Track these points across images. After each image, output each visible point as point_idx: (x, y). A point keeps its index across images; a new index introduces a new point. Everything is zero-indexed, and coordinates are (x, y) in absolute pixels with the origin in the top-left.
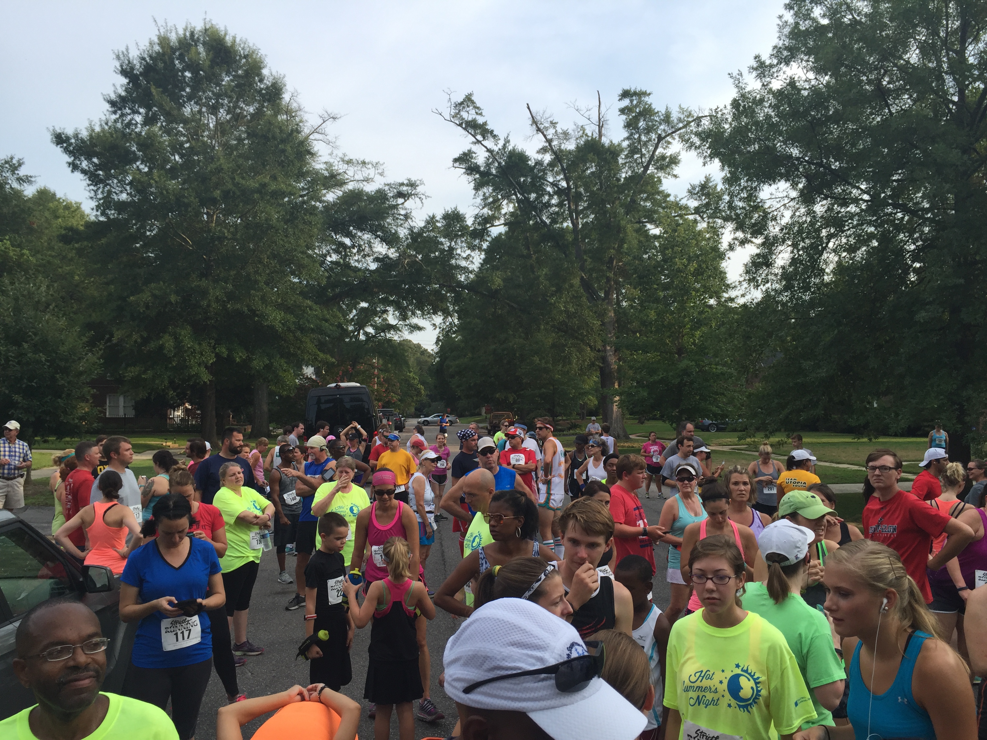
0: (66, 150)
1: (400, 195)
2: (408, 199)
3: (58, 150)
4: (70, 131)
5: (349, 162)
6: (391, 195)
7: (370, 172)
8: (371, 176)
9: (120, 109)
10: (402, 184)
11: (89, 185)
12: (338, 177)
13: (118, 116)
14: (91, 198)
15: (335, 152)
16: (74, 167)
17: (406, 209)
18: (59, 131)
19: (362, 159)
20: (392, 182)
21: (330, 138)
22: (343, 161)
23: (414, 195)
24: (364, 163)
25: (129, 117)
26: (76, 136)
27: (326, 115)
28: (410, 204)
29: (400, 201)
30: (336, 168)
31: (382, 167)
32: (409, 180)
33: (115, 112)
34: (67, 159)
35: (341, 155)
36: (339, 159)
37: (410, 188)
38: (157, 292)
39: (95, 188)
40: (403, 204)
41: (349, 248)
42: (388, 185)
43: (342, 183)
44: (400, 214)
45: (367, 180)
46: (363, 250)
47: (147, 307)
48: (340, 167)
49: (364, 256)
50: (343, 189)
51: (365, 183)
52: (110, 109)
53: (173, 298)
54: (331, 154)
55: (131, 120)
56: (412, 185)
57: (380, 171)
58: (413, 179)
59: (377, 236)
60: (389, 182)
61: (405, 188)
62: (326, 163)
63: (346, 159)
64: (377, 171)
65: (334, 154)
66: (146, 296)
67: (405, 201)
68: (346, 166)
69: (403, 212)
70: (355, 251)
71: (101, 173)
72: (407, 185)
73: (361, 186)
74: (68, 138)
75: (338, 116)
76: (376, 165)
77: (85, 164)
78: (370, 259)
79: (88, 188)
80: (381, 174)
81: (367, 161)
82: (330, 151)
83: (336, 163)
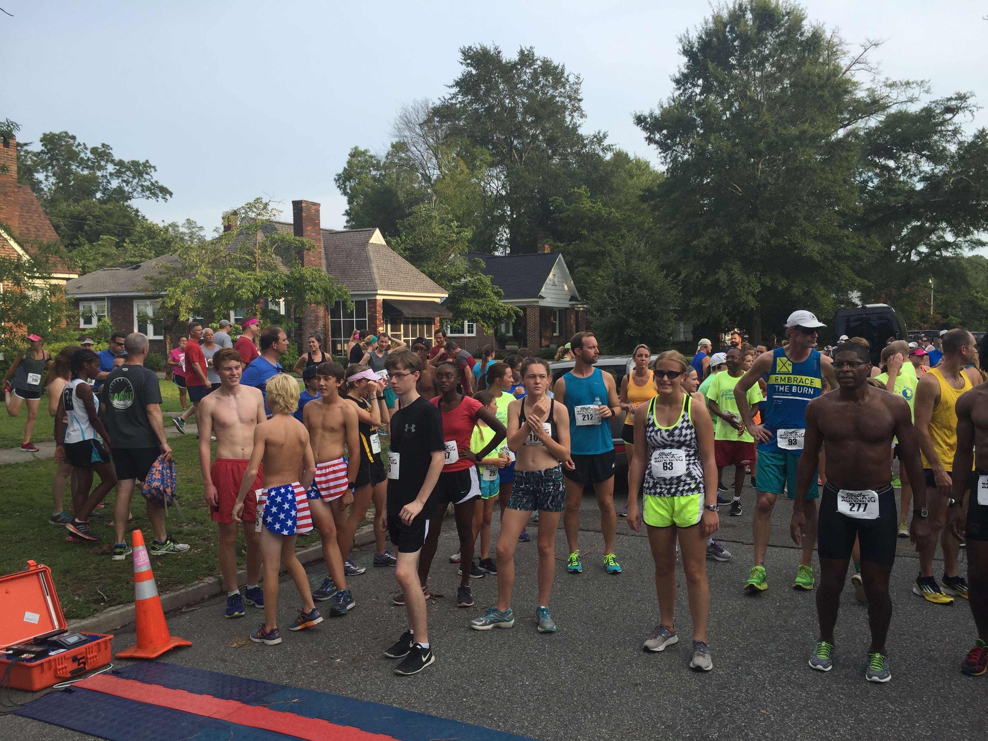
0: (645, 129)
1: (949, 110)
2: (957, 113)
3: (638, 129)
4: (646, 113)
5: (892, 85)
6: (938, 111)
7: (915, 91)
8: (916, 95)
9: (683, 85)
10: (950, 99)
11: (660, 153)
12: (881, 102)
13: (681, 91)
14: (662, 163)
15: (878, 78)
16: (650, 140)
17: (955, 124)
18: (638, 114)
19: (906, 80)
20: (939, 99)
21: (873, 65)
22: (886, 85)
23: (963, 108)
24: (908, 84)
25: (690, 91)
26: (651, 115)
27: (868, 44)
28: (959, 118)
29: (948, 116)
30: (879, 92)
31: (928, 84)
32: (958, 94)
33: (679, 89)
34: (645, 134)
35: (883, 79)
36: (881, 84)
37: (959, 101)
38: (714, 236)
39: (664, 155)
40: (950, 119)
41: (893, 170)
42: (934, 102)
43: (885, 107)
44: (948, 131)
45: (911, 100)
46: (909, 170)
47: (706, 248)
48: (883, 91)
49: (911, 176)
50: (886, 113)
51: (909, 104)
52: (676, 87)
53: (727, 240)
54: (873, 80)
55: (692, 93)
56: (962, 98)
57: (926, 89)
58: (962, 92)
59: (923, 155)
60: (935, 99)
61: (954, 103)
62: (868, 89)
63: (890, 82)
64: (922, 90)
65: (876, 80)
66: (705, 240)
67: (954, 116)
68: (888, 89)
69: (951, 128)
70: (900, 172)
71: (669, 141)
72: (956, 99)
73: (903, 107)
74: (645, 118)
75: (880, 42)
76: (922, 83)
77: (657, 137)
78: (916, 179)
79: (659, 156)
80: (927, 92)
81: (911, 81)
82: (872, 78)
83: (879, 88)
